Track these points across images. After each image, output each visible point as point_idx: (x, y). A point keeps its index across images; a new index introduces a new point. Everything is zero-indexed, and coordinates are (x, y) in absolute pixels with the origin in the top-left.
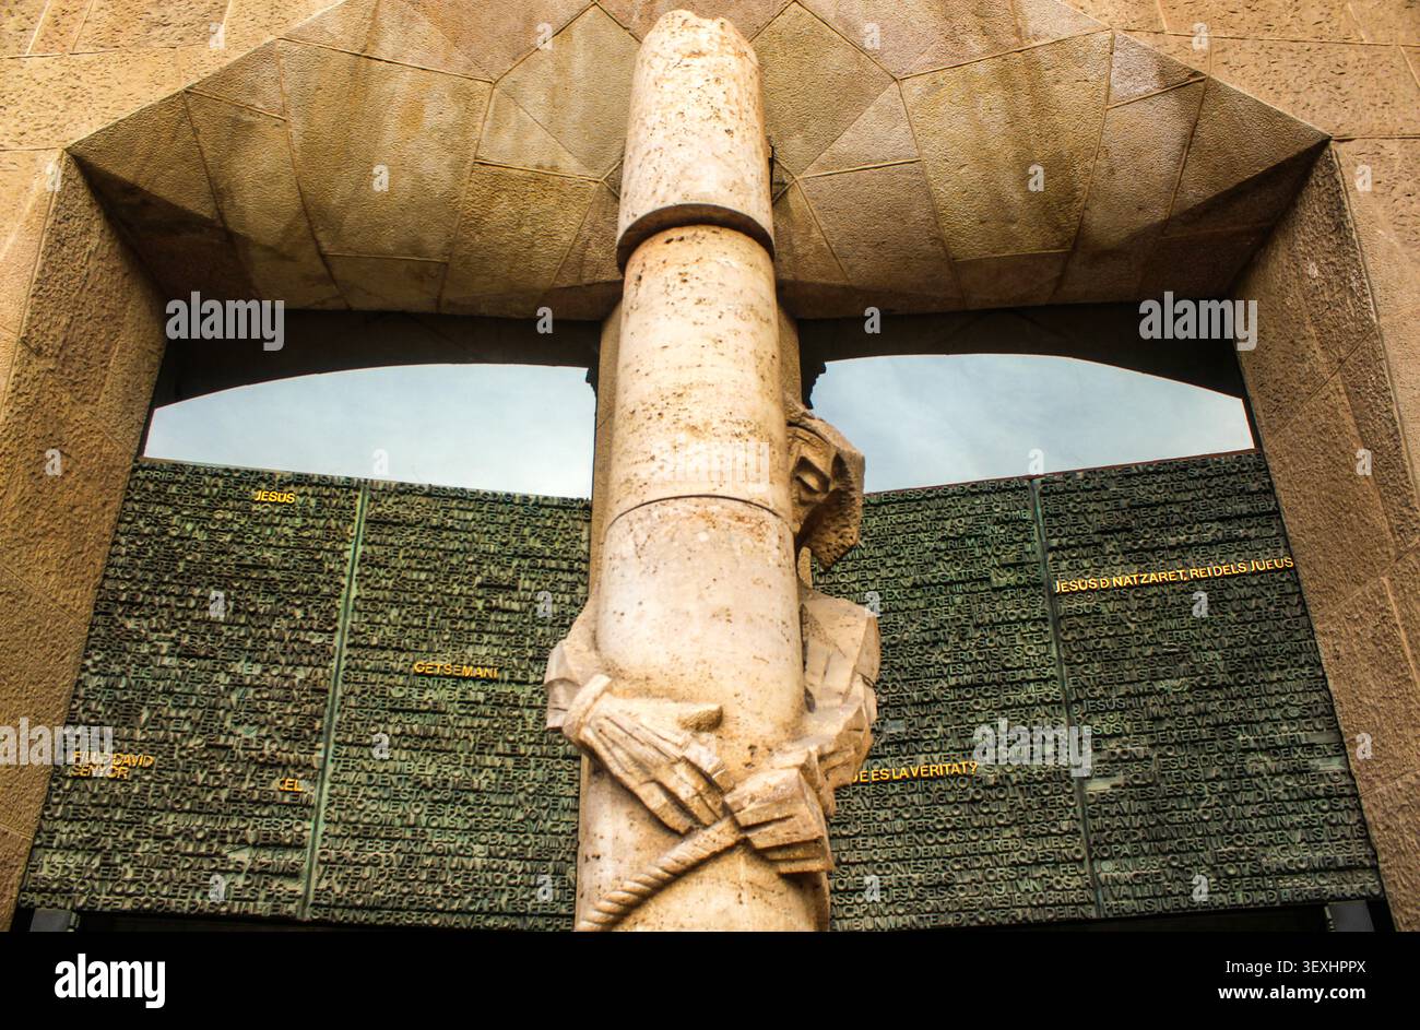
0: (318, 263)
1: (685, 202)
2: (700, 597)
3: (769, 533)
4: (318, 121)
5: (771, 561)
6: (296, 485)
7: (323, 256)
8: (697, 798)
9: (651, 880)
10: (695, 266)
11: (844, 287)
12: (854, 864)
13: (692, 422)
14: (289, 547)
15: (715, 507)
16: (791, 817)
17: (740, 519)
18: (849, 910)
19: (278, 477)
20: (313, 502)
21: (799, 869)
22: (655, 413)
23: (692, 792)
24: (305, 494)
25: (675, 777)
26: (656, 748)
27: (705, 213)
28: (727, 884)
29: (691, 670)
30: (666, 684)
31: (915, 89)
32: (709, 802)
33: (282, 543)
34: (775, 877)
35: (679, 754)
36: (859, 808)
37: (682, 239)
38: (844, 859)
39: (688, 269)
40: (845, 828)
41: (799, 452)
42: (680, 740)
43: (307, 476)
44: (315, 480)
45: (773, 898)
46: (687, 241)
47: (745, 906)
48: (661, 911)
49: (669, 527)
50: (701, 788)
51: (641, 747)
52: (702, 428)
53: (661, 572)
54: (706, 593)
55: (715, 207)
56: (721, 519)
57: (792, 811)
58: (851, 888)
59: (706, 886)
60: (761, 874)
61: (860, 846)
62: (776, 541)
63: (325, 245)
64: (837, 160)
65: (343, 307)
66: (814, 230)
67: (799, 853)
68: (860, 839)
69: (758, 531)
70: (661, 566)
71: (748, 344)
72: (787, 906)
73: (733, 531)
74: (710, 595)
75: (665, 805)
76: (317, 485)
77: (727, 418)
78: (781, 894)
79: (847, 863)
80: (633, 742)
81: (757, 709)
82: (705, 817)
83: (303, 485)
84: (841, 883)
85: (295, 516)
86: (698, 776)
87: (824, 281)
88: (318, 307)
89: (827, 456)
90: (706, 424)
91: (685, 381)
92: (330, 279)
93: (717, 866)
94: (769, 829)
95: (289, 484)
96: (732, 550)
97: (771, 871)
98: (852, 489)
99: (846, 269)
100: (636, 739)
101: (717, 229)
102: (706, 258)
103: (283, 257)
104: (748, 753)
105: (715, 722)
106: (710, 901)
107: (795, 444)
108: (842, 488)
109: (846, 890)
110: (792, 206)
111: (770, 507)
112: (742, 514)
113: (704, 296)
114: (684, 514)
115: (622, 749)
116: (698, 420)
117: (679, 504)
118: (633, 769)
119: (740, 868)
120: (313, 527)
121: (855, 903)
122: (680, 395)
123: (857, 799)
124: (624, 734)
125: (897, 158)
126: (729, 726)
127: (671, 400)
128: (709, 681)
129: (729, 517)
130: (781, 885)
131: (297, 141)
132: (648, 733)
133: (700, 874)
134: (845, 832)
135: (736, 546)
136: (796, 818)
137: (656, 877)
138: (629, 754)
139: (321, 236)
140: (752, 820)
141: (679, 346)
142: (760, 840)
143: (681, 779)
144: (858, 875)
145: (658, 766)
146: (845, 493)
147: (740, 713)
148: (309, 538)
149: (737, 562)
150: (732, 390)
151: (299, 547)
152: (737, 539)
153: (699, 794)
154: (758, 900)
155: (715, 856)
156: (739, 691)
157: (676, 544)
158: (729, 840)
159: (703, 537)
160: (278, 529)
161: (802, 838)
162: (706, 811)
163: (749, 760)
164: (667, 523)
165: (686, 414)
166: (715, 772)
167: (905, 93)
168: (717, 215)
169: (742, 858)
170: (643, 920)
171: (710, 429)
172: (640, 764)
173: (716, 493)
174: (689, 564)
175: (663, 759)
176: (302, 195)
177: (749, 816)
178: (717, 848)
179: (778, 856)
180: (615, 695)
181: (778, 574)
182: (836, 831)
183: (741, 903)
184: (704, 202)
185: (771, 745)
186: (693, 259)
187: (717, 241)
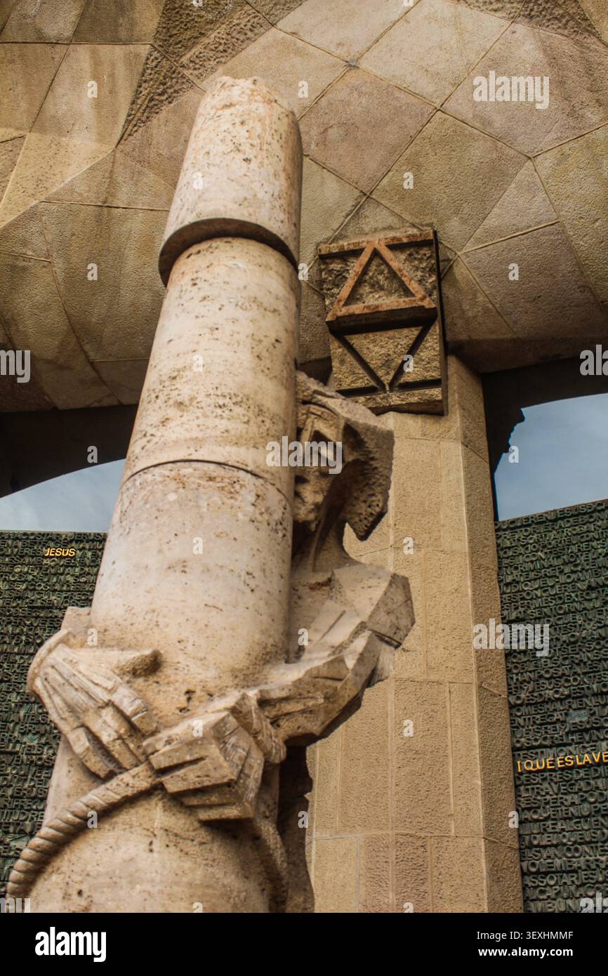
0: (88, 368)
1: (198, 219)
2: (160, 551)
3: (243, 491)
4: (74, 259)
5: (240, 516)
6: (77, 542)
7: (92, 364)
8: (119, 742)
9: (63, 825)
10: (205, 272)
11: (513, 341)
12: (545, 847)
13: (179, 399)
14: (69, 591)
15: (187, 470)
16: (201, 759)
17: (211, 479)
18: (542, 892)
19: (64, 536)
20: (89, 554)
21: (217, 817)
22: (153, 396)
23: (114, 735)
24: (84, 548)
25: (100, 721)
26: (87, 693)
27: (218, 227)
28: (139, 830)
29: (141, 619)
30: (117, 634)
31: (546, 163)
32: (132, 746)
33: (65, 588)
34: (196, 824)
35: (105, 697)
36: (547, 793)
37: (199, 252)
38: (535, 842)
39: (199, 275)
40: (535, 812)
41: (312, 427)
42: (109, 685)
43: (85, 534)
44: (92, 538)
45: (193, 848)
46: (202, 253)
47: (155, 855)
48: (74, 858)
49: (146, 492)
50: (122, 731)
51: (74, 693)
52: (187, 403)
53: (133, 533)
54: (165, 547)
55: (224, 220)
56: (192, 479)
57: (203, 753)
58: (543, 870)
59: (118, 831)
60: (179, 822)
61: (550, 830)
62: (252, 498)
63: (92, 354)
64: (490, 233)
65: (115, 403)
66: (479, 295)
67: (214, 799)
68: (549, 823)
69: (231, 490)
70: (134, 527)
71: (245, 329)
72: (210, 856)
73: (201, 490)
74: (169, 549)
75: (88, 749)
76: (93, 541)
77: (211, 392)
78: (202, 844)
79: (538, 846)
80: (68, 687)
81: (201, 655)
82: (126, 760)
83: (82, 541)
84: (533, 865)
85: (75, 566)
86: (121, 719)
87: (494, 337)
88: (96, 405)
89: (337, 427)
90: (192, 399)
91: (179, 366)
92: (100, 381)
93: (132, 811)
94: (181, 772)
95: (71, 541)
96: (198, 507)
97: (192, 818)
98: (373, 459)
99: (511, 324)
100: (72, 685)
101: (229, 239)
102: (215, 263)
103: (62, 368)
104: (184, 698)
105: (152, 666)
106: (119, 848)
107: (309, 420)
108: (362, 459)
109: (538, 872)
110: (458, 277)
111: (249, 469)
112: (214, 474)
113: (208, 293)
114: (159, 479)
115: (60, 695)
116: (185, 399)
117: (157, 470)
118: (67, 715)
119: (156, 814)
120: (89, 574)
121: (548, 885)
122: (174, 378)
123: (546, 785)
124: (62, 681)
125: (540, 223)
126: (167, 671)
127: (167, 384)
128: (155, 629)
129: (200, 478)
130: (203, 834)
131: (60, 277)
132: (84, 679)
133: (114, 820)
134: (535, 817)
135: (203, 504)
136: (206, 761)
137: (67, 822)
138: (64, 701)
139: (87, 347)
140: (165, 763)
141: (180, 337)
142: (173, 784)
143: (105, 722)
144: (549, 857)
145: (86, 711)
146: (365, 463)
147: (181, 658)
148: (85, 583)
149: (202, 517)
150: (221, 369)
151: (77, 590)
152: (205, 497)
153: (120, 737)
154: (172, 849)
155: (129, 801)
156: (182, 637)
157: (148, 506)
158: (144, 784)
159: (172, 497)
160: (62, 577)
161: (213, 782)
162: (128, 755)
163: (185, 704)
164: (145, 489)
165: (176, 392)
166: (136, 714)
167: (539, 168)
168: (229, 227)
169: (160, 804)
170: (58, 869)
171: (194, 403)
172: (72, 709)
173: (190, 458)
174: (156, 522)
175: (91, 703)
176: (69, 318)
177: (162, 758)
178: (129, 792)
179: (194, 801)
180: (71, 647)
181: (251, 528)
182: (528, 815)
183: (151, 851)
184: (214, 217)
185: (212, 690)
186: (204, 266)
187: (228, 248)
